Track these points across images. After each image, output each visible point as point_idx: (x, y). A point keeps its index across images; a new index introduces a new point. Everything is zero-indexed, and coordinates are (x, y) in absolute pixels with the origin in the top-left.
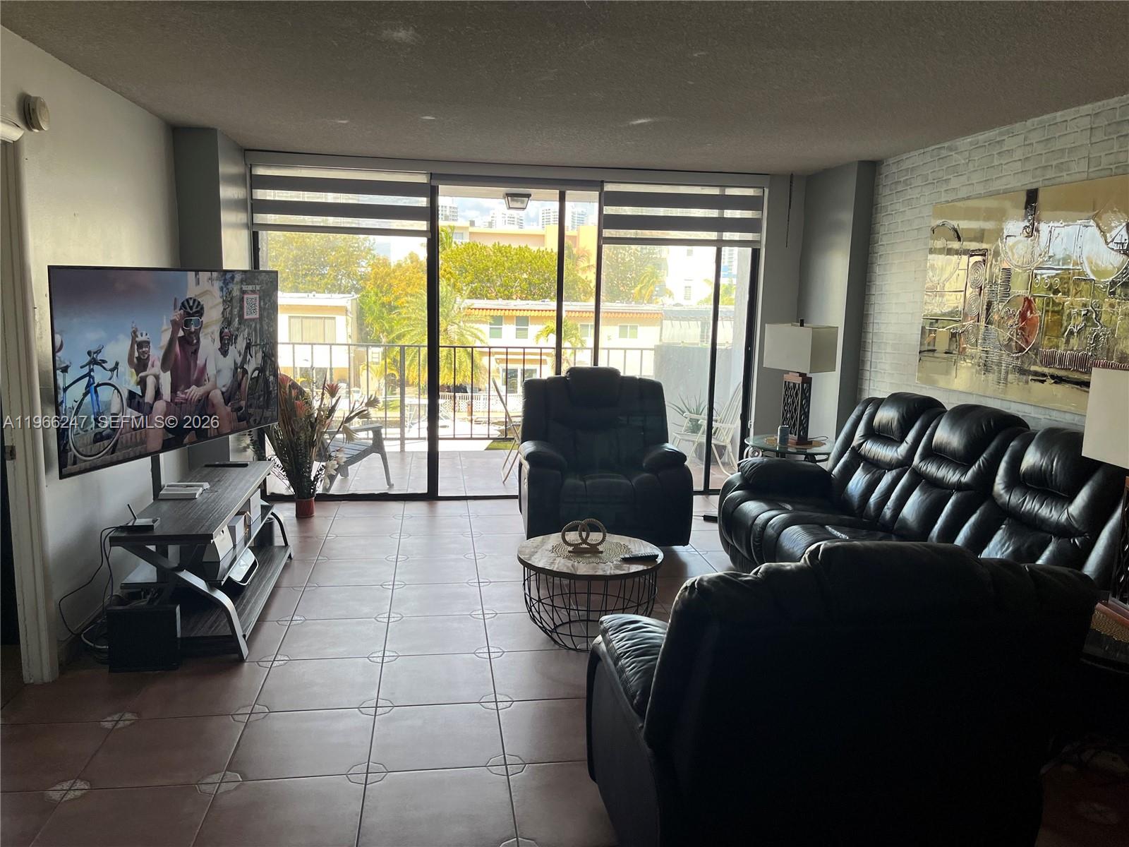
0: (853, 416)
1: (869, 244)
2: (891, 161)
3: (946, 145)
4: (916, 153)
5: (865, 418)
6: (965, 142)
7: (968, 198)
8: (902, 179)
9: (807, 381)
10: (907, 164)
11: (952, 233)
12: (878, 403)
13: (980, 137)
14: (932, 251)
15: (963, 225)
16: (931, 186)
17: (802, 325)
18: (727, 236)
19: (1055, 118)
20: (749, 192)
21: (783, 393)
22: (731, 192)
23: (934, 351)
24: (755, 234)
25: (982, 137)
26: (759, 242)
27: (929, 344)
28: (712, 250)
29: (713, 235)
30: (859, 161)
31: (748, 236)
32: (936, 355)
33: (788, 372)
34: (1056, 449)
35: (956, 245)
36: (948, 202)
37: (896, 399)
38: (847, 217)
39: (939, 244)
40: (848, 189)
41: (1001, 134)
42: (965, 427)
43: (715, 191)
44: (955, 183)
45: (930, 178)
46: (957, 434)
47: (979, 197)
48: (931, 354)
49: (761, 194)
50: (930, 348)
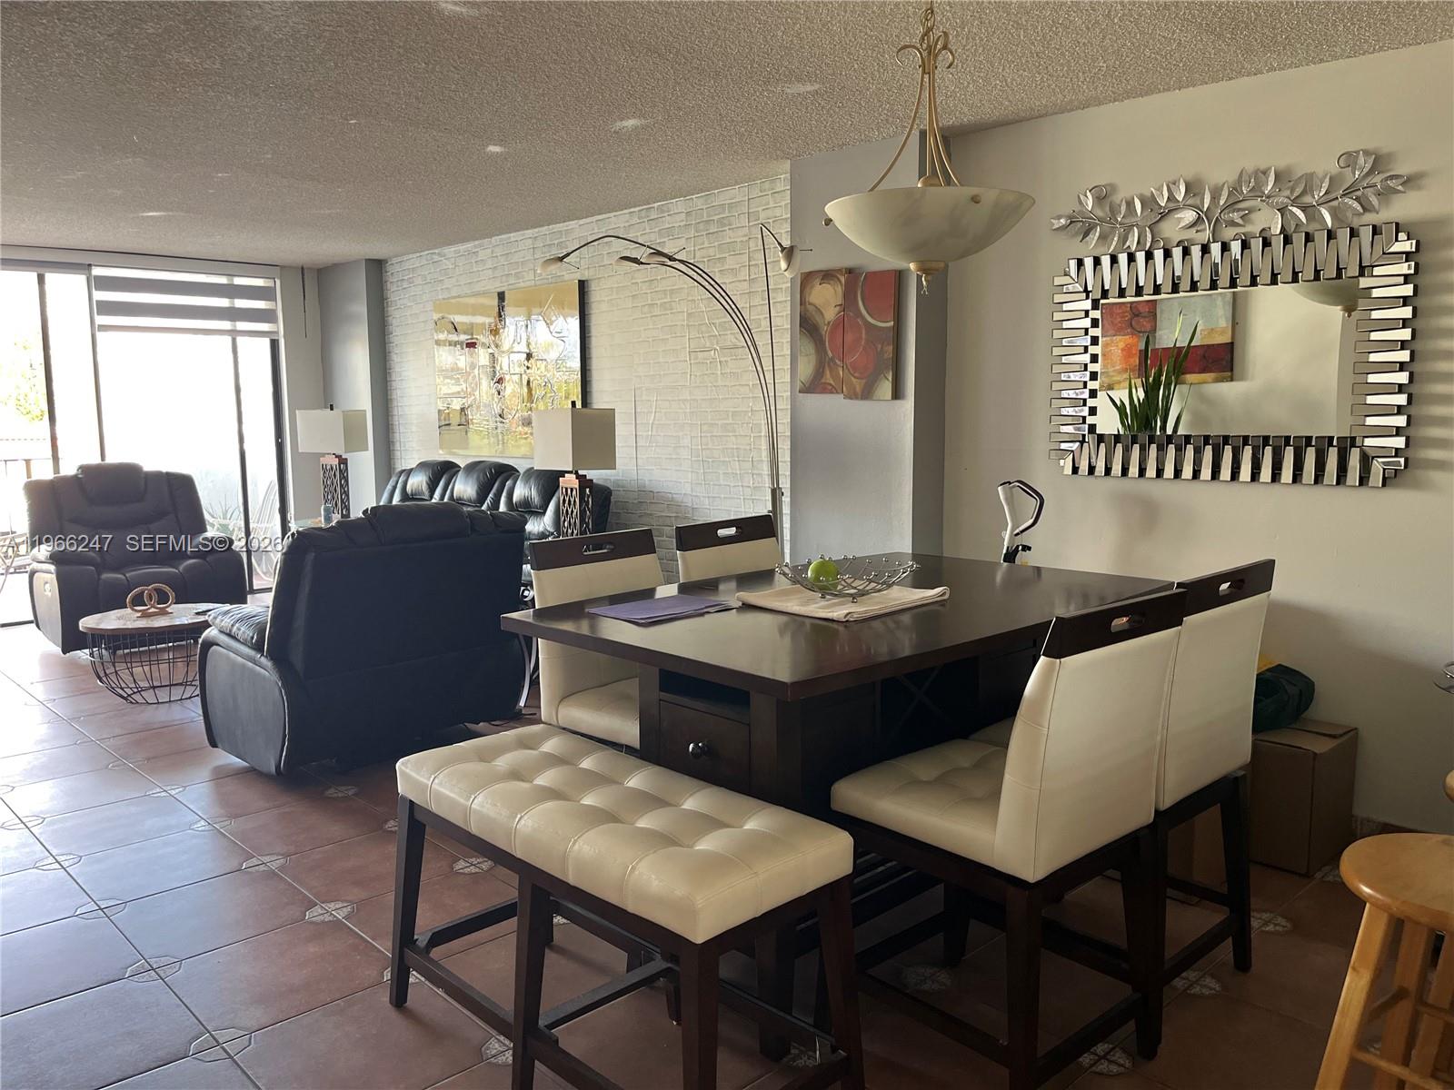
0: (389, 487)
1: (385, 335)
2: (394, 260)
3: (437, 251)
4: (415, 256)
5: (399, 486)
6: (450, 251)
7: (459, 297)
8: (406, 278)
9: (343, 461)
10: (407, 265)
11: (451, 325)
12: (409, 472)
13: (461, 248)
14: (438, 343)
15: (458, 319)
16: (430, 285)
17: (332, 409)
18: (242, 326)
19: (510, 238)
20: (259, 282)
21: (322, 476)
22: (238, 281)
23: (449, 425)
24: (270, 325)
25: (462, 247)
26: (277, 333)
27: (445, 420)
28: (228, 339)
29: (226, 325)
30: (366, 260)
31: (264, 327)
32: (451, 428)
33: (323, 455)
34: (532, 481)
35: (454, 337)
36: (444, 299)
37: (423, 466)
38: (360, 308)
39: (442, 336)
40: (360, 283)
41: (475, 247)
42: (475, 476)
43: (223, 280)
44: (448, 283)
45: (429, 278)
46: (470, 482)
47: (467, 296)
48: (447, 428)
49: (273, 285)
50: (447, 422)
